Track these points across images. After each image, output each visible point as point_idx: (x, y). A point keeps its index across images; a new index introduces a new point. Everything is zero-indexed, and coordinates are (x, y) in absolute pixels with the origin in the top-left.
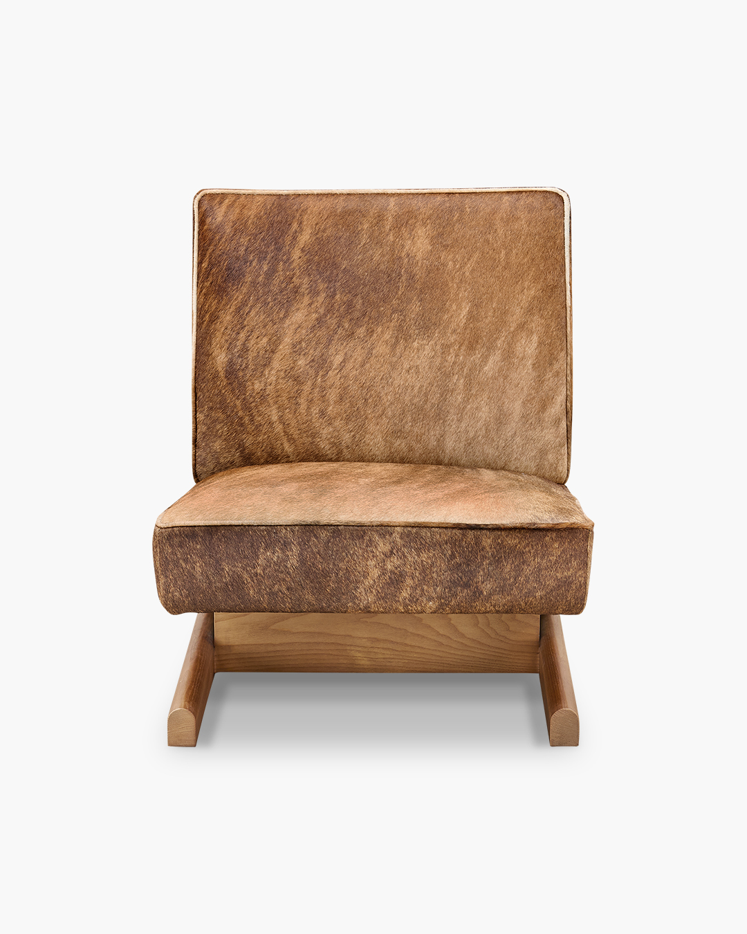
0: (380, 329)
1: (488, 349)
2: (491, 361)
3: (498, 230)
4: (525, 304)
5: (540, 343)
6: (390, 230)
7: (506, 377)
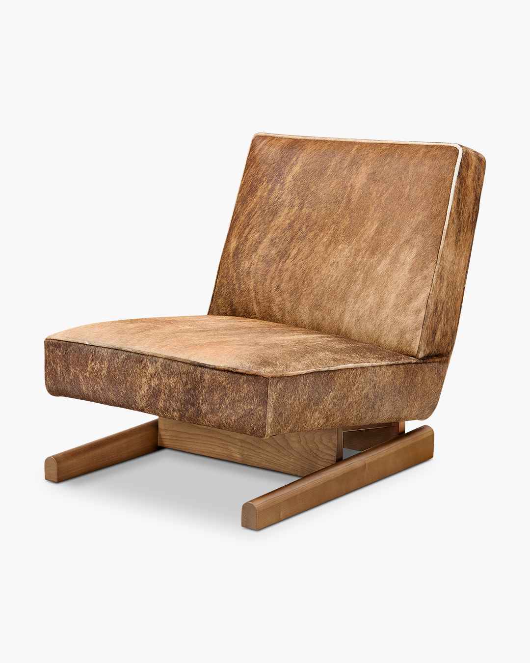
0: (322, 234)
1: (383, 255)
2: (382, 264)
3: (410, 171)
4: (413, 226)
5: (418, 254)
6: (346, 167)
7: (389, 276)
